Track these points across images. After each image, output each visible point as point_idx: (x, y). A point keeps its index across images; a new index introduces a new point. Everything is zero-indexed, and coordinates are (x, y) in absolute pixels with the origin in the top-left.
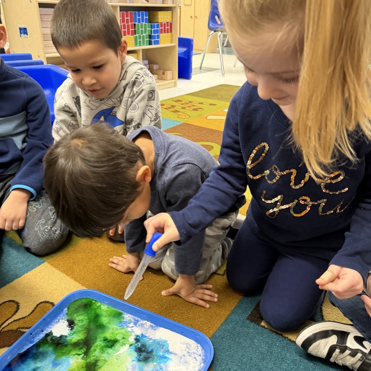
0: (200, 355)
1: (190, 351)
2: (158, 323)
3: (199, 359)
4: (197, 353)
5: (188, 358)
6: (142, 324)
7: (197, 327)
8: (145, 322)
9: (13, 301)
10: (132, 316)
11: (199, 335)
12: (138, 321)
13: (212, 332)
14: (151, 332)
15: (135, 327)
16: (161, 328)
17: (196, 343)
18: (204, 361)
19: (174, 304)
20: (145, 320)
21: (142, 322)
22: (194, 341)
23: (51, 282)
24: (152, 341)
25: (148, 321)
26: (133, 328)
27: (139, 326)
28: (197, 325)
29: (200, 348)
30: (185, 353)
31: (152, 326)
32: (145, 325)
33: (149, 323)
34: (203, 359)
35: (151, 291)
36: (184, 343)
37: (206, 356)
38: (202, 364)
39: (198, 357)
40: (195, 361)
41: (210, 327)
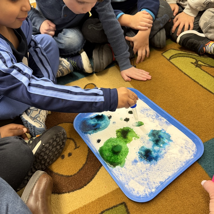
0: (193, 151)
1: (187, 146)
2: (171, 121)
3: (192, 153)
4: (192, 149)
5: (184, 150)
6: (161, 119)
7: (198, 133)
8: (163, 118)
9: (94, 84)
10: (156, 112)
11: (197, 139)
12: (159, 116)
13: (207, 139)
14: (165, 125)
15: (156, 120)
16: (173, 126)
17: (193, 142)
18: (195, 156)
19: (186, 113)
20: (163, 117)
21: (161, 118)
22: (192, 141)
23: (115, 79)
24: (164, 131)
25: (165, 118)
26: (154, 120)
27: (159, 119)
28: (198, 132)
29: (195, 146)
30: (183, 146)
31: (167, 122)
32: (162, 120)
33: (165, 120)
34: (194, 154)
35: (173, 100)
36: (185, 140)
37: (197, 153)
38: (193, 157)
39: (191, 151)
40: (188, 153)
41: (206, 136)
